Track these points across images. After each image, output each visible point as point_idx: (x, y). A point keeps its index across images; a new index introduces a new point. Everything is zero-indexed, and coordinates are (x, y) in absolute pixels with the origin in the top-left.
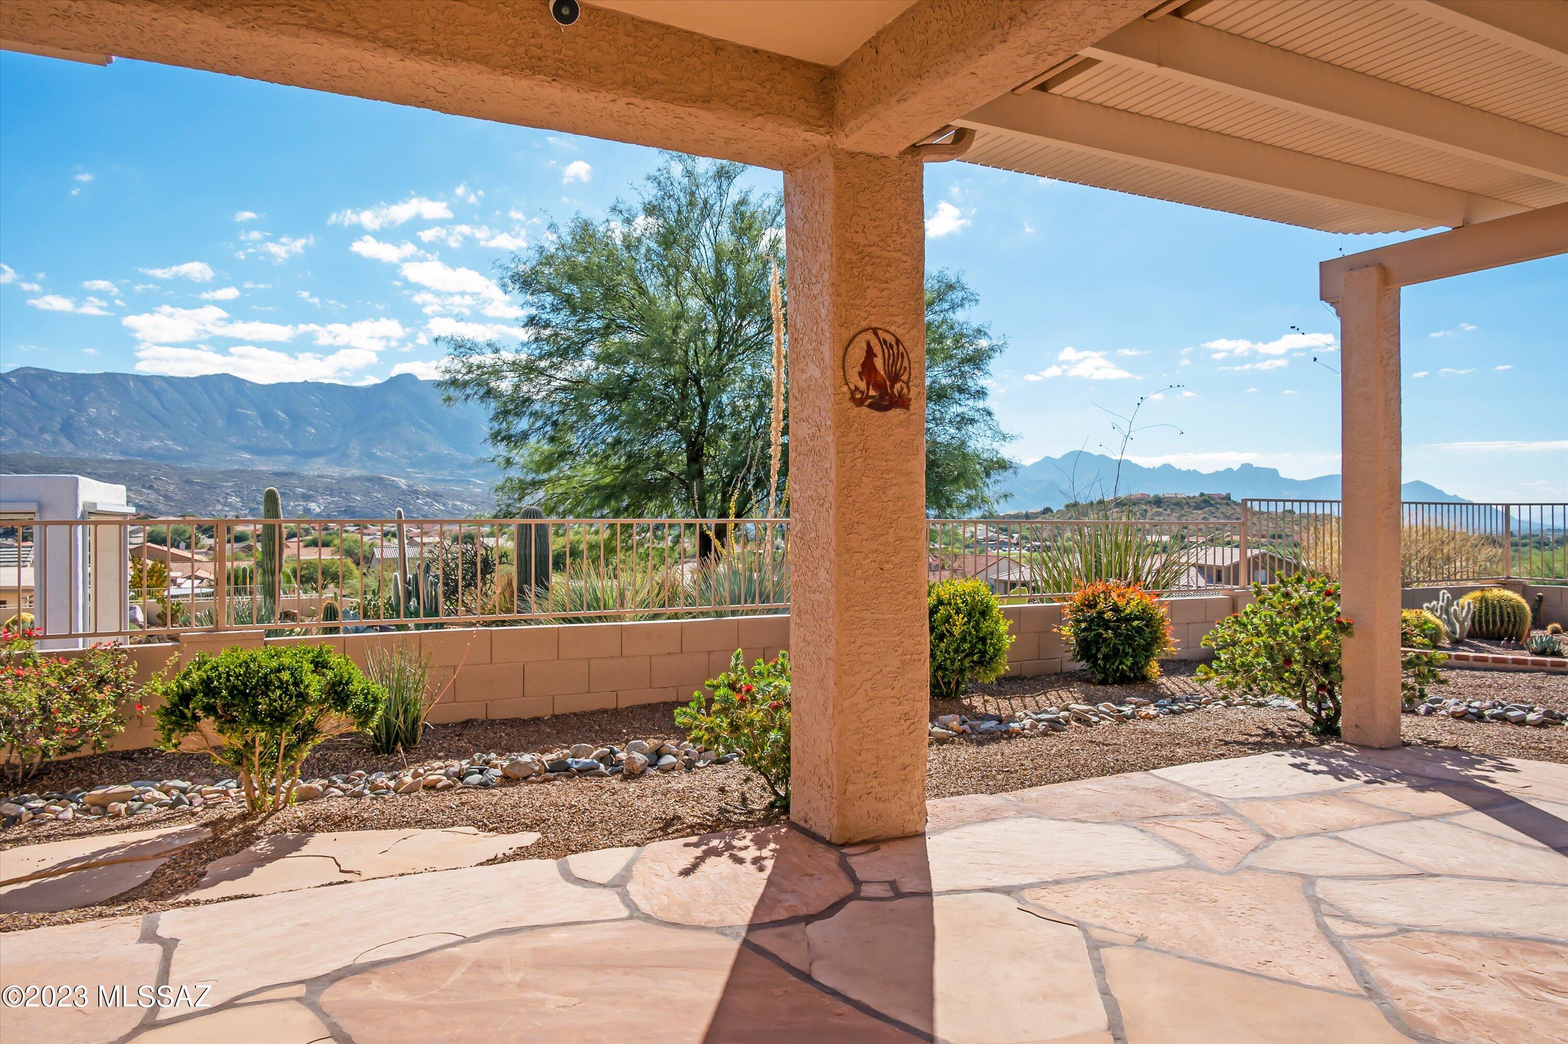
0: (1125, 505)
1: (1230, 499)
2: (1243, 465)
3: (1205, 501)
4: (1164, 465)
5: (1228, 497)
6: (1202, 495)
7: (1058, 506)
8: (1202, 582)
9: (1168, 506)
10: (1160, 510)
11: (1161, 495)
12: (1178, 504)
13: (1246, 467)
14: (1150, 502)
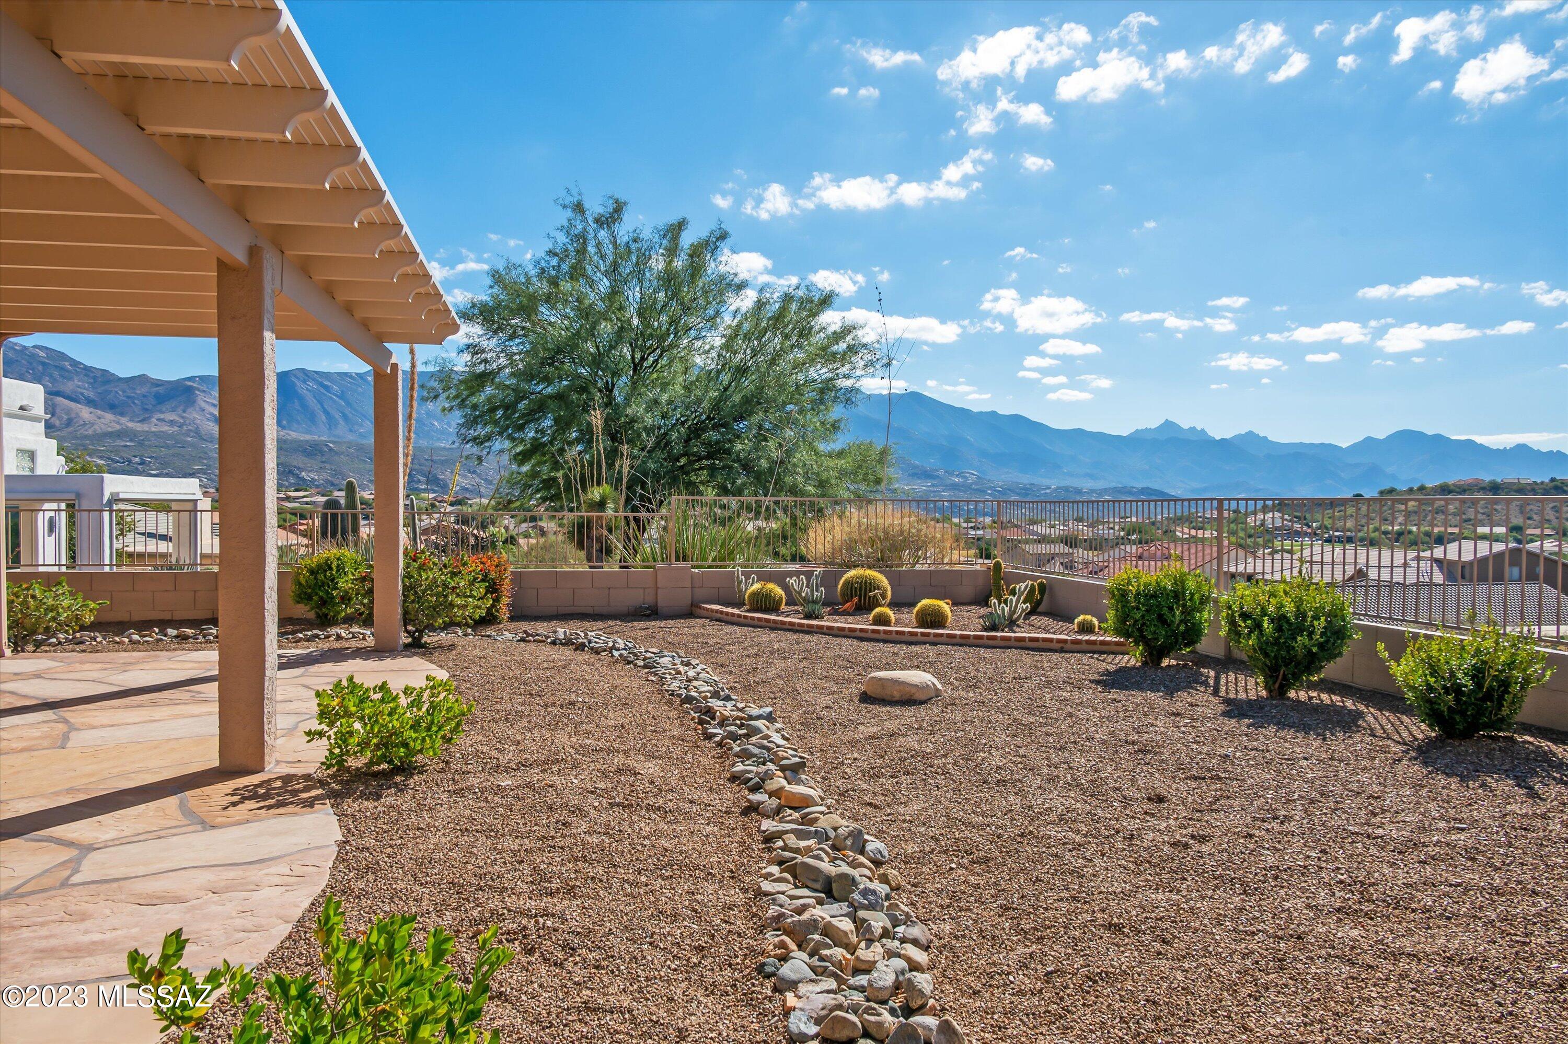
0: (1450, 492)
3: (1554, 487)
8: (1439, 579)
14: (1483, 489)
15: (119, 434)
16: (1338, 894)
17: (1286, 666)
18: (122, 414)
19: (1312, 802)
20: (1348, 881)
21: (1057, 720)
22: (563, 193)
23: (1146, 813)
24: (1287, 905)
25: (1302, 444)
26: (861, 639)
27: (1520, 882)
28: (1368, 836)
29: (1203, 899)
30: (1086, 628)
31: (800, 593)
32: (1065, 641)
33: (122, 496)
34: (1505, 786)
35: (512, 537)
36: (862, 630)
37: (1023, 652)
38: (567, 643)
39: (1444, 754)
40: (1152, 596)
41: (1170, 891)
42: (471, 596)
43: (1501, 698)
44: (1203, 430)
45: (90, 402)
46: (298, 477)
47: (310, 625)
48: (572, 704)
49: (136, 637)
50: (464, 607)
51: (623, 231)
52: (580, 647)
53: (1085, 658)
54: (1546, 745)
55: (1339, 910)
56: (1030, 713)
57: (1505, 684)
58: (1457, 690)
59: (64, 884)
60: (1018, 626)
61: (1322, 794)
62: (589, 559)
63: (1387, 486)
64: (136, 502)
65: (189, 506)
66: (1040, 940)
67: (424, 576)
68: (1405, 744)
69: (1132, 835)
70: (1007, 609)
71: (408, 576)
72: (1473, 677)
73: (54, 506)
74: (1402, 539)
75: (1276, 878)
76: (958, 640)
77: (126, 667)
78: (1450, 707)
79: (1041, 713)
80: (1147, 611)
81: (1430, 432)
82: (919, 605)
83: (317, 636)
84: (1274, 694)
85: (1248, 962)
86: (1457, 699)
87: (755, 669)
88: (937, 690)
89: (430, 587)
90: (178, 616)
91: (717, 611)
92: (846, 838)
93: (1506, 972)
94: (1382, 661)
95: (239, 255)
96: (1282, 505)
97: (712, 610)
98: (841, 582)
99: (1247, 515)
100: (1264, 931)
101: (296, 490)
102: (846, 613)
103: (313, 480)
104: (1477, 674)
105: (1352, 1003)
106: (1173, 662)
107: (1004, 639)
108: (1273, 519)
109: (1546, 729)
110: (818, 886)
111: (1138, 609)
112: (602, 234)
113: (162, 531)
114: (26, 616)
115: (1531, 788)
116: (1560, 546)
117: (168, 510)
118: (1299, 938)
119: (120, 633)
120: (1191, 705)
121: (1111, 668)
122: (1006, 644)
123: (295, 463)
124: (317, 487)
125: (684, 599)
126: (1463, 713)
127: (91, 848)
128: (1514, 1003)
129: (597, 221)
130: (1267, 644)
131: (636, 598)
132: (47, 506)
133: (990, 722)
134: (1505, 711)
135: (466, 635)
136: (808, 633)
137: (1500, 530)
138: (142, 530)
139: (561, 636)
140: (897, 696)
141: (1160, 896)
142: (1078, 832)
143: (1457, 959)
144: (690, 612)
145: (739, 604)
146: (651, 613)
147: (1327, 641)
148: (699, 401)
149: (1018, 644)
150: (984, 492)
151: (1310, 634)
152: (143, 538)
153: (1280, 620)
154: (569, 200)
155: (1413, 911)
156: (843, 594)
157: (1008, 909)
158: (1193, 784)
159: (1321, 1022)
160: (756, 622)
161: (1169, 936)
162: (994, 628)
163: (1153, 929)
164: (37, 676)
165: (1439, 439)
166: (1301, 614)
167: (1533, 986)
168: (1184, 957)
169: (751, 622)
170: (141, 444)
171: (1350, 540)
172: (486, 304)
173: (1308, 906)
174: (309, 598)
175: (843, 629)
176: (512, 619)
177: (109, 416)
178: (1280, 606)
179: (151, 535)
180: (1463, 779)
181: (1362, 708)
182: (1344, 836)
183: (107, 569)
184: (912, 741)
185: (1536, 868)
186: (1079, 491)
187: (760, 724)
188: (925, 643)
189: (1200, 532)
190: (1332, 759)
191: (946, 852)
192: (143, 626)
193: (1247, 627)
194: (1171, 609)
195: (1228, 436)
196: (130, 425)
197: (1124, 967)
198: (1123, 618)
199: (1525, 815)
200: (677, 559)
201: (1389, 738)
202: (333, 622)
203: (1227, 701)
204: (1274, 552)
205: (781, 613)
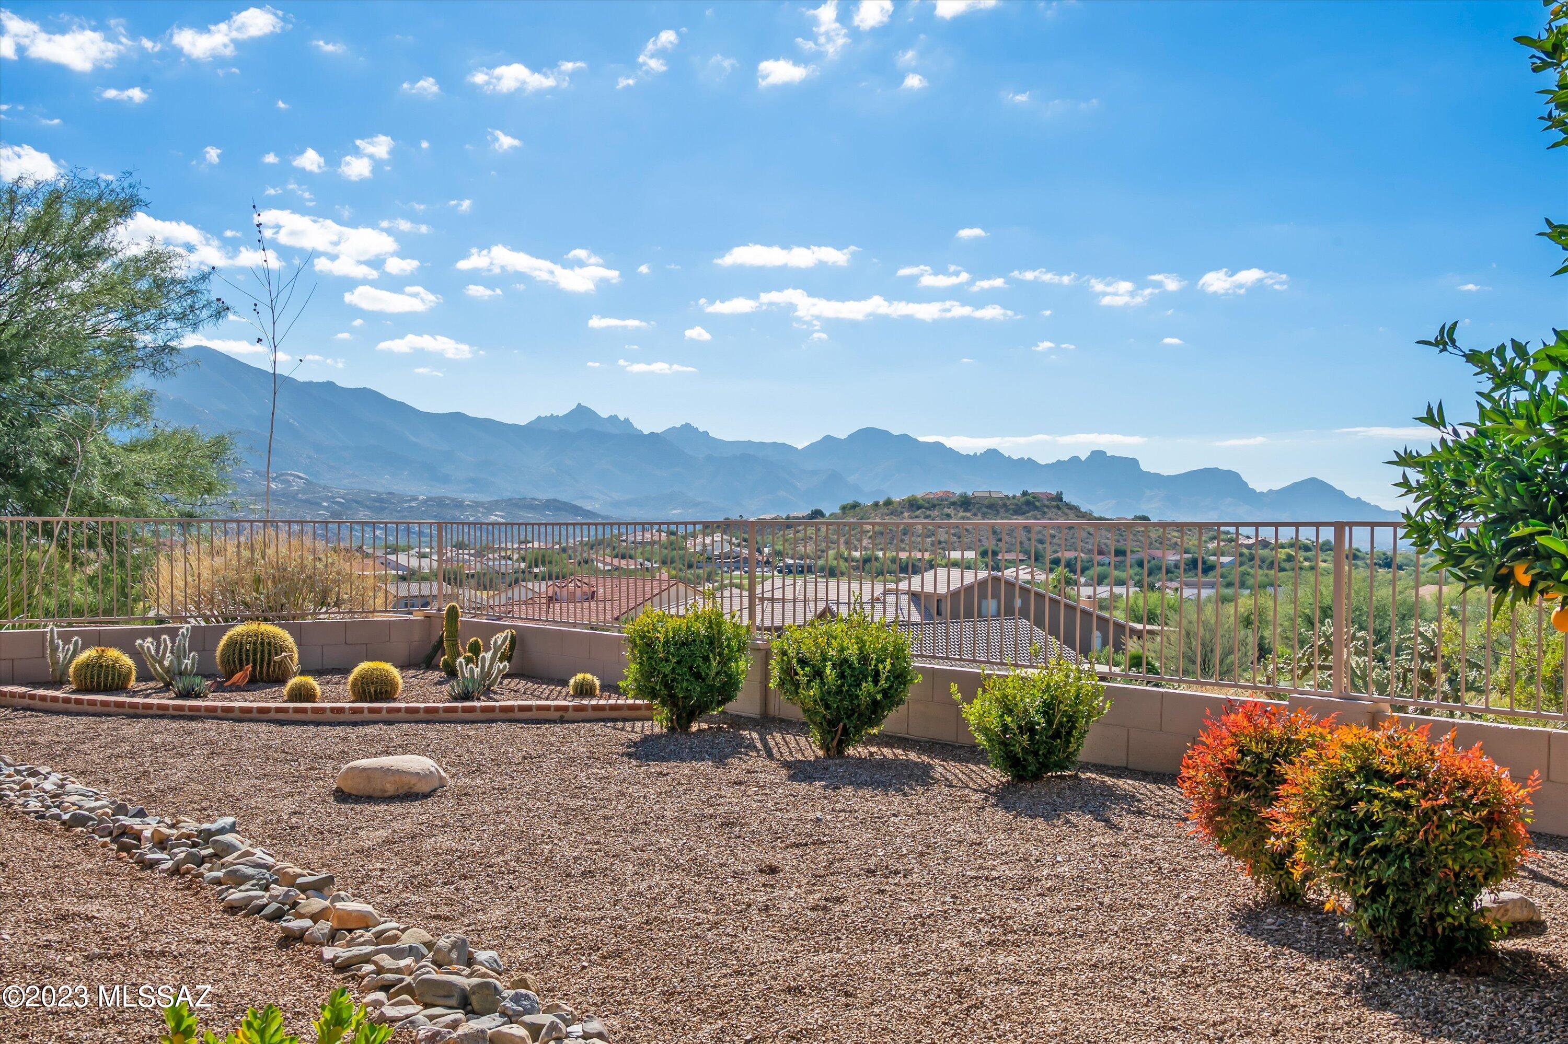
0: (919, 508)
1: (1061, 500)
2: (1093, 452)
3: (1028, 503)
4: (989, 450)
5: (1059, 498)
6: (1025, 493)
7: (830, 508)
8: (916, 617)
9: (979, 509)
10: (968, 514)
11: (970, 493)
12: (993, 506)
13: (1098, 456)
14: (954, 503)
16: (983, 930)
17: (848, 718)
19: (922, 854)
20: (988, 917)
21: (609, 800)
23: (764, 885)
24: (944, 946)
25: (750, 443)
26: (280, 723)
27: (1126, 900)
28: (987, 879)
29: (866, 952)
30: (584, 690)
32: (565, 709)
34: (1085, 820)
36: (279, 710)
37: (516, 727)
39: (1019, 798)
40: (683, 644)
41: (830, 951)
43: (1069, 733)
44: (627, 420)
53: (597, 727)
54: (1109, 781)
55: (989, 943)
56: (572, 796)
57: (1072, 720)
58: (1030, 729)
60: (495, 693)
61: (928, 847)
63: (849, 500)
66: (723, 1015)
68: (984, 791)
69: (767, 906)
70: (477, 671)
72: (1045, 713)
74: (867, 566)
75: (923, 925)
76: (421, 716)
78: (1023, 748)
79: (585, 794)
80: (678, 663)
81: (896, 432)
82: (356, 671)
84: (831, 753)
85: (932, 997)
86: (1031, 739)
87: (145, 773)
88: (441, 778)
91: (22, 696)
92: (450, 951)
93: (1140, 968)
94: (956, 704)
96: (726, 526)
97: (13, 695)
98: (222, 643)
99: (685, 538)
100: (934, 970)
102: (237, 688)
104: (1048, 709)
105: (1031, 1013)
106: (704, 726)
107: (485, 709)
108: (718, 543)
109: (1101, 766)
110: (453, 1002)
111: (667, 661)
115: (1107, 821)
116: (1032, 573)
118: (967, 970)
120: (749, 772)
121: (635, 737)
122: (490, 717)
126: (1036, 754)
128: (1154, 990)
130: (829, 693)
133: (530, 810)
134: (1072, 747)
136: (192, 718)
137: (970, 555)
140: (390, 789)
141: (823, 957)
142: (706, 912)
143: (1100, 965)
145: (57, 683)
147: (891, 687)
150: (318, 504)
151: (876, 682)
153: (842, 664)
155: (1050, 935)
156: (225, 660)
157: (672, 994)
158: (798, 852)
159: (1011, 1032)
160: (99, 708)
161: (850, 989)
162: (466, 696)
163: (833, 985)
165: (905, 439)
166: (864, 659)
167: (1163, 975)
168: (872, 1004)
169: (91, 709)
171: (810, 570)
173: (962, 944)
175: (249, 710)
178: (842, 650)
180: (1047, 819)
181: (926, 759)
182: (965, 881)
184: (444, 841)
185: (1134, 886)
186: (459, 505)
187: (230, 838)
188: (375, 722)
189: (623, 562)
190: (919, 813)
191: (566, 952)
193: (805, 675)
194: (706, 659)
195: (659, 430)
197: (820, 1022)
198: (648, 672)
199: (1110, 845)
201: (967, 787)
203: (786, 765)
204: (722, 587)
205: (135, 694)
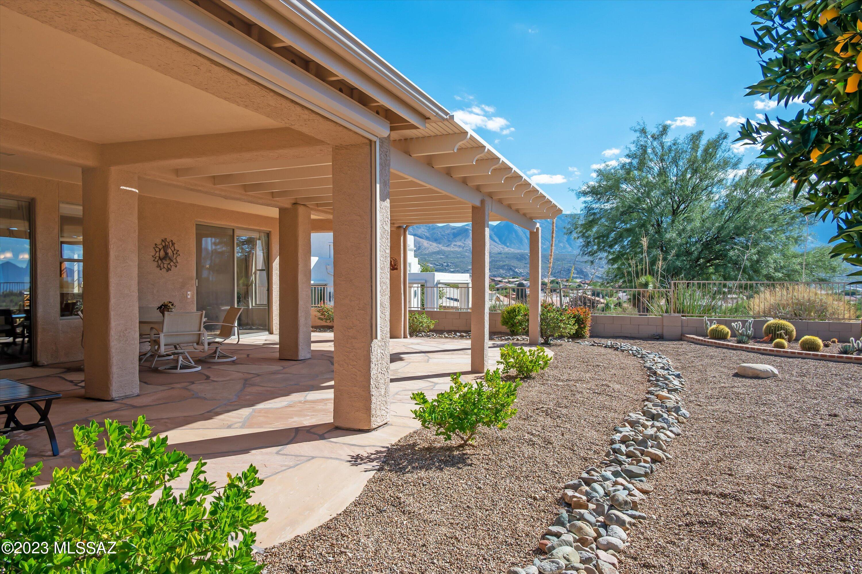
15: (438, 253)
18: (440, 243)
22: (636, 125)
26: (763, 354)
31: (738, 331)
33: (441, 281)
35: (619, 303)
37: (857, 365)
38: (612, 347)
42: (569, 324)
45: (427, 238)
46: (514, 271)
47: (507, 334)
48: (598, 366)
49: (446, 335)
50: (565, 328)
51: (668, 140)
52: (617, 349)
59: (432, 389)
62: (639, 312)
64: (445, 284)
65: (465, 286)
67: (549, 314)
71: (543, 314)
73: (416, 285)
76: (827, 358)
77: (444, 343)
82: (803, 339)
83: (509, 339)
89: (551, 319)
90: (461, 329)
91: (693, 338)
95: (478, 204)
97: (690, 338)
98: (765, 326)
101: (513, 278)
103: (521, 273)
107: (847, 358)
112: (655, 143)
113: (455, 297)
114: (414, 324)
117: (458, 288)
119: (442, 334)
122: (849, 361)
123: (513, 264)
124: (523, 276)
125: (678, 331)
127: (437, 384)
129: (652, 137)
131: (653, 330)
132: (415, 285)
135: (568, 341)
138: (448, 296)
139: (609, 344)
140: (751, 374)
144: (681, 338)
145: (705, 336)
146: (660, 338)
148: (709, 229)
149: (857, 361)
152: (448, 300)
154: (637, 128)
156: (764, 332)
162: (845, 352)
164: (418, 344)
170: (447, 257)
172: (594, 187)
174: (507, 323)
175: (756, 349)
176: (591, 337)
177: (435, 244)
179: (452, 299)
183: (435, 310)
188: (807, 358)
192: (449, 332)
196: (443, 248)
200: (674, 312)
202: (516, 334)
205: (729, 341)
